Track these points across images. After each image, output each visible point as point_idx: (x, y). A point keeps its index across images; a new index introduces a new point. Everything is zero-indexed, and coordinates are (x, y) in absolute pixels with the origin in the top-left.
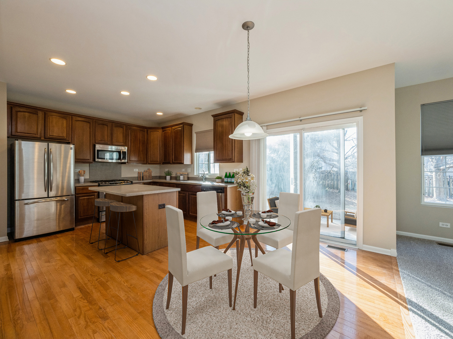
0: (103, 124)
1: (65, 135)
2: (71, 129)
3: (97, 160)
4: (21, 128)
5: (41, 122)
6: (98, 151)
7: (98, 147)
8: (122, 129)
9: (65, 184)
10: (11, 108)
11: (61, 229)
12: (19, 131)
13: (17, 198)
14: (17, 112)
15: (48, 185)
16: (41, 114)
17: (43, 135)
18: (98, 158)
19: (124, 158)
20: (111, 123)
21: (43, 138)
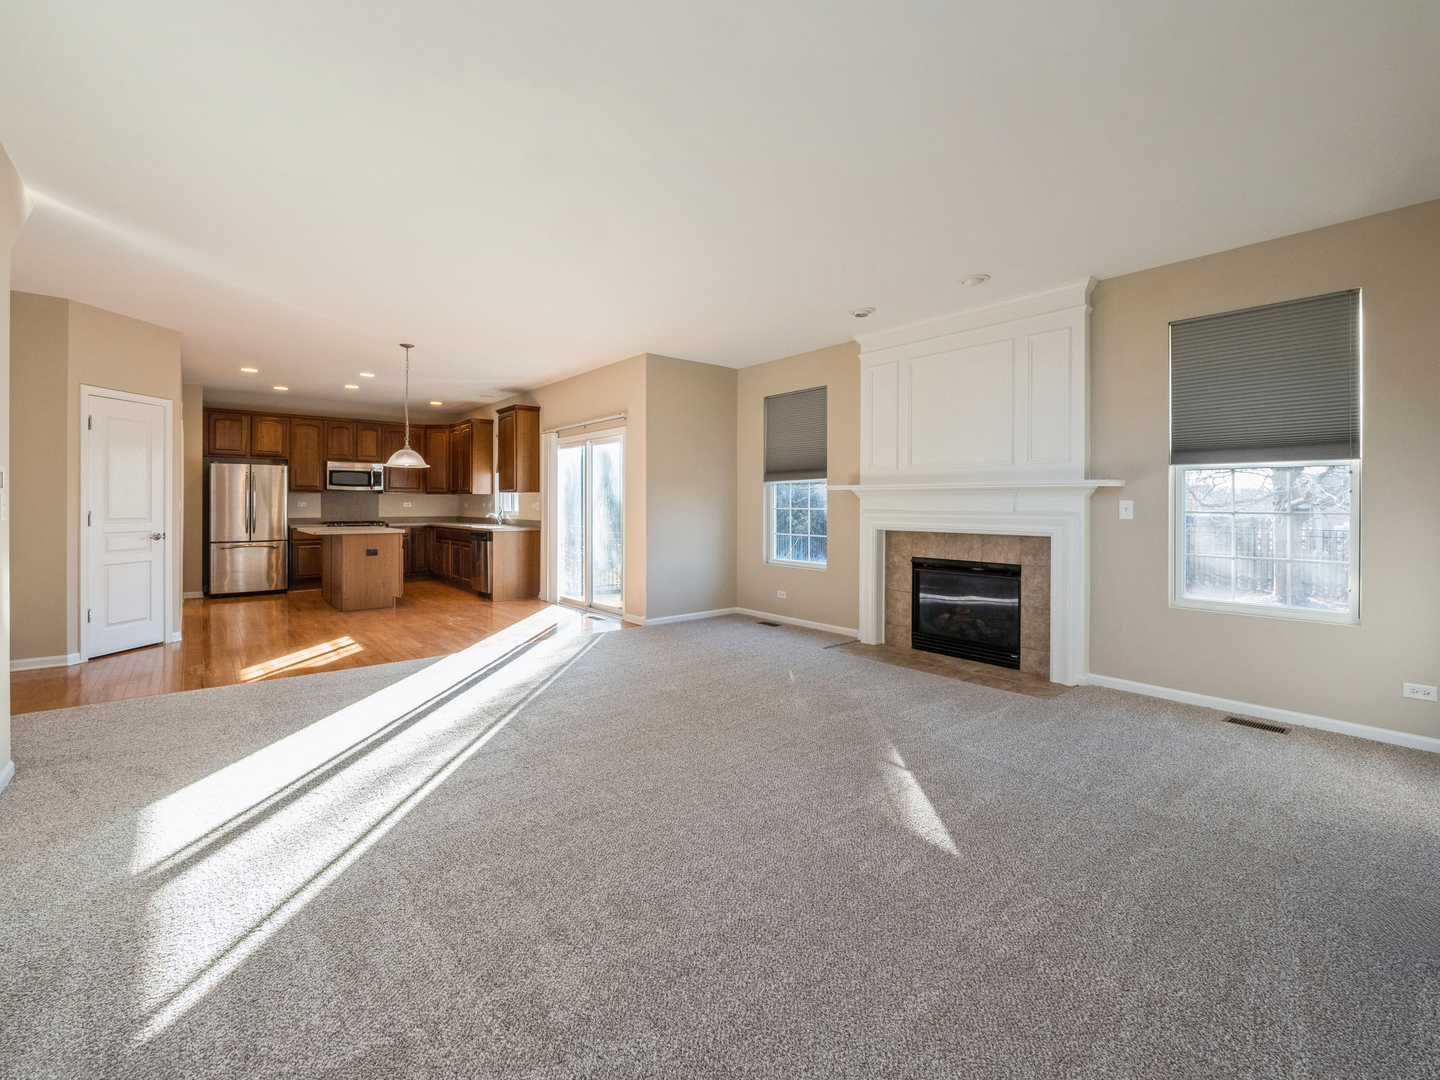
0: (341, 427)
1: (280, 449)
2: (290, 439)
3: (329, 487)
4: (221, 442)
5: (246, 433)
6: (331, 472)
7: (332, 465)
8: (375, 433)
9: (275, 524)
10: (209, 416)
11: (273, 588)
12: (218, 447)
13: (212, 540)
14: (215, 421)
15: (251, 526)
16: (245, 420)
17: (248, 451)
18: (331, 483)
19: (377, 483)
20: (355, 425)
21: (248, 456)
